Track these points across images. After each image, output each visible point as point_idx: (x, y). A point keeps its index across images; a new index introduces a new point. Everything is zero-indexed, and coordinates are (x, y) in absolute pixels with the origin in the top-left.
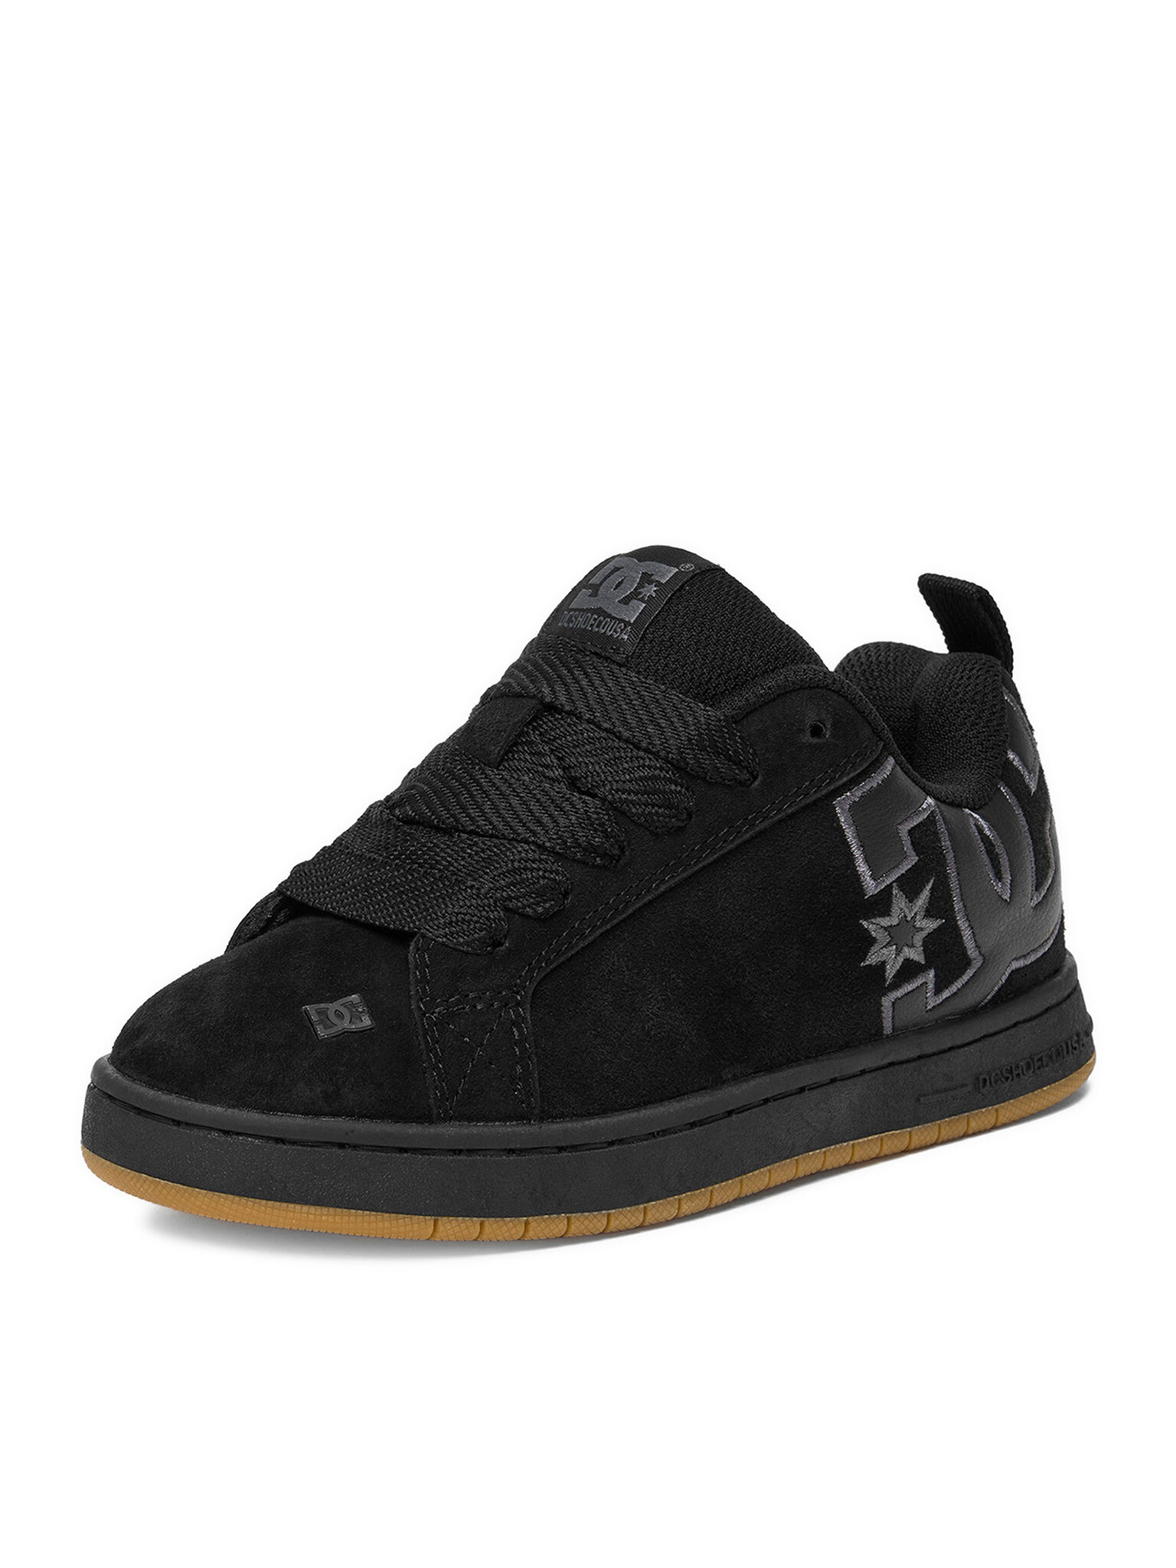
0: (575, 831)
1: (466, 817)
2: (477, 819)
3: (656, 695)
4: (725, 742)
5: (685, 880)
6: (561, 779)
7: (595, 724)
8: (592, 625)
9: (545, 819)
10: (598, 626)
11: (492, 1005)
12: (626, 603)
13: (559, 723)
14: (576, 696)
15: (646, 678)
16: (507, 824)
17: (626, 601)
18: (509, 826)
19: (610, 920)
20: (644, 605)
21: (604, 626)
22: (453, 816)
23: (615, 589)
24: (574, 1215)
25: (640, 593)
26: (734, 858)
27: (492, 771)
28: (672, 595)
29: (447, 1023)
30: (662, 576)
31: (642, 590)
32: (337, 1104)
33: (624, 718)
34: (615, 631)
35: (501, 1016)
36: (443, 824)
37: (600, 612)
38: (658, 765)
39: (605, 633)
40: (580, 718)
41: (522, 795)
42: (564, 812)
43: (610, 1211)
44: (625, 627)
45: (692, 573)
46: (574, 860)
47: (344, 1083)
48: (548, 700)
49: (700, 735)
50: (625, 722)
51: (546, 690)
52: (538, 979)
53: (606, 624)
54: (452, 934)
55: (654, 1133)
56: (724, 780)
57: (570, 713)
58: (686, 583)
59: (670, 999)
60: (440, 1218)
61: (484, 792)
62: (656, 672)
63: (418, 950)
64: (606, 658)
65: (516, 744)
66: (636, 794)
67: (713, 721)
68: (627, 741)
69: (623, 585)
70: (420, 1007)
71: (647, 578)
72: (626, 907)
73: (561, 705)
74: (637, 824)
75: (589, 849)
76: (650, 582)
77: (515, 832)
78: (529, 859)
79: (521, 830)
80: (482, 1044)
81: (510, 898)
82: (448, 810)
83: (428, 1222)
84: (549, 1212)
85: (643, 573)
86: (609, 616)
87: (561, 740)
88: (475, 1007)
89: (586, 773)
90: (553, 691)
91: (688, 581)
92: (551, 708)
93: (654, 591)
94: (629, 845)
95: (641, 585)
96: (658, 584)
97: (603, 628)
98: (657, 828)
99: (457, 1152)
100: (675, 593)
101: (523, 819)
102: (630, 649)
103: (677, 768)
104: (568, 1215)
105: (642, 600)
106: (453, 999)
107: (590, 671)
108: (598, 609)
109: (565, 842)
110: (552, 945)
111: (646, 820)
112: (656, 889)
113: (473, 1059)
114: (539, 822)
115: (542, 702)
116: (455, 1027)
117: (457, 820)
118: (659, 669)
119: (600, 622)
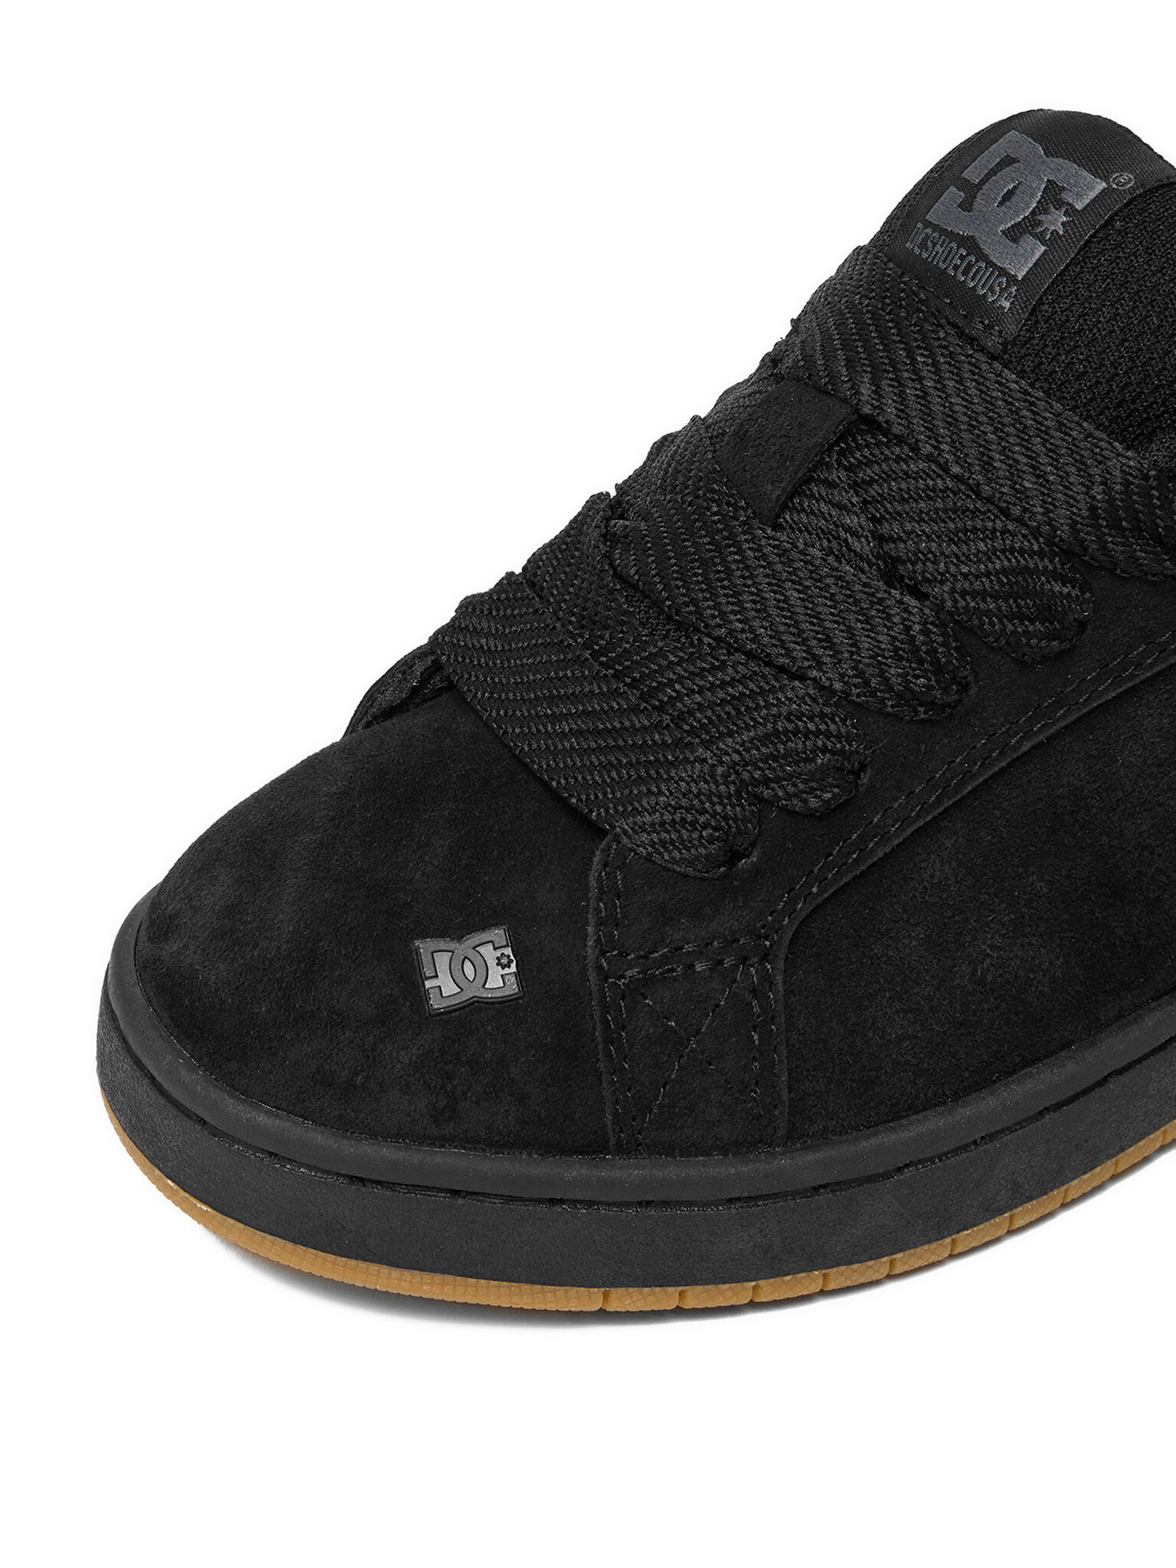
0: (886, 664)
1: (714, 608)
2: (732, 617)
3: (1047, 419)
4: (1153, 513)
5: (1066, 727)
6: (874, 561)
7: (938, 464)
8: (956, 267)
9: (839, 637)
10: (965, 273)
11: (721, 962)
12: (1015, 240)
13: (882, 453)
14: (914, 407)
15: (1032, 385)
16: (776, 635)
17: (1014, 234)
18: (780, 640)
19: (932, 807)
20: (1043, 248)
21: (975, 274)
22: (694, 602)
23: (1001, 203)
24: (835, 1270)
25: (1040, 223)
26: (1150, 689)
27: (764, 531)
28: (1094, 236)
29: (642, 994)
30: (1079, 196)
31: (1042, 218)
32: (452, 1125)
33: (989, 456)
34: (991, 289)
35: (734, 981)
36: (677, 615)
37: (970, 244)
38: (1036, 548)
39: (974, 288)
40: (915, 449)
41: (807, 583)
42: (871, 624)
43: (894, 1256)
44: (1008, 286)
45: (1128, 197)
46: (880, 712)
47: (464, 1093)
48: (866, 410)
49: (1111, 501)
50: (987, 466)
51: (866, 390)
52: (803, 915)
53: (977, 271)
54: (663, 843)
55: (976, 1141)
56: (1146, 574)
57: (900, 440)
58: (1116, 214)
59: (1023, 917)
60: (612, 1290)
61: (747, 568)
62: (1050, 374)
63: (606, 865)
64: (971, 340)
65: (809, 480)
66: (995, 597)
67: (1135, 478)
68: (989, 500)
69: (1014, 199)
70: (601, 965)
71: (1053, 195)
72: (963, 782)
73: (887, 422)
74: (993, 648)
75: (908, 698)
76: (1059, 204)
77: (789, 653)
78: (803, 714)
79: (799, 652)
80: (698, 1032)
81: (766, 782)
82: (688, 589)
83: (592, 1296)
84: (793, 1271)
85: (1048, 180)
86: (984, 257)
87: (881, 486)
88: (692, 966)
89: (915, 554)
90: (878, 393)
91: (1120, 210)
92: (871, 424)
93: (1063, 224)
94: (976, 680)
95: (1042, 208)
96: (1071, 211)
97: (973, 279)
98: (1025, 655)
99: (644, 1204)
100: (1098, 231)
101: (804, 631)
102: (1011, 329)
103: (1067, 554)
104: (824, 1271)
105: (1040, 237)
106: (656, 955)
107: (942, 360)
108: (968, 237)
109: (867, 683)
110: (831, 855)
111: (1007, 642)
112: (1015, 748)
113: (681, 1056)
114: (828, 641)
115: (857, 411)
116: (655, 1003)
117: (699, 612)
118: (1056, 372)
119: (969, 266)
